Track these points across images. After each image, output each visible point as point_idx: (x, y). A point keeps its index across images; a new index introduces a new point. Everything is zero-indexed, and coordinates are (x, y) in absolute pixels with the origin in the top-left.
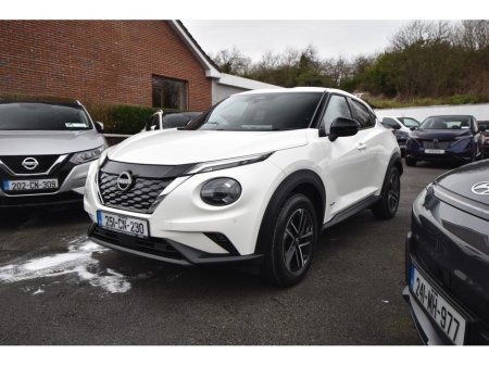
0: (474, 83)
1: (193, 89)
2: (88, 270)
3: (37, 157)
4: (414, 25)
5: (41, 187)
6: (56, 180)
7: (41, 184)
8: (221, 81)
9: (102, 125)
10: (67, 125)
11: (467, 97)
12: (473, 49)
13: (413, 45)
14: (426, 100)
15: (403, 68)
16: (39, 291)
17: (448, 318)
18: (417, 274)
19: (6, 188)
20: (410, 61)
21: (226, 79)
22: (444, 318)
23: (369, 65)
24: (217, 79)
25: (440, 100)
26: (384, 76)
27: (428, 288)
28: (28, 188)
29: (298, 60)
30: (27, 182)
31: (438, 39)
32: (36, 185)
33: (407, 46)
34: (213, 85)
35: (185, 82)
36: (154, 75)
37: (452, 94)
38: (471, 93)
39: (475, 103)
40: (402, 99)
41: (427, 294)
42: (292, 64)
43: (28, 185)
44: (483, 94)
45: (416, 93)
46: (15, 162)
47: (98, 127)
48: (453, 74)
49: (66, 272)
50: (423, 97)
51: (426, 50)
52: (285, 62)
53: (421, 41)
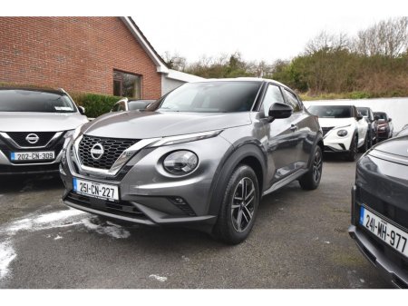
0: (368, 82)
1: (146, 82)
2: (92, 222)
3: (38, 133)
4: (321, 36)
5: (41, 158)
6: (53, 153)
7: (41, 155)
8: (169, 76)
9: (83, 109)
10: (57, 108)
11: (362, 93)
12: (366, 55)
13: (320, 51)
14: (331, 95)
15: (312, 69)
16: (58, 237)
17: (397, 238)
18: (366, 212)
19: (12, 158)
20: (318, 64)
21: (173, 74)
22: (393, 239)
23: (285, 66)
24: (165, 74)
25: (342, 95)
26: (298, 75)
27: (378, 220)
28: (30, 158)
29: (228, 60)
30: (30, 154)
31: (340, 47)
32: (37, 156)
33: (315, 52)
34: (163, 79)
35: (140, 76)
36: (115, 70)
37: (351, 90)
38: (366, 90)
39: (369, 98)
40: (312, 94)
41: (377, 224)
42: (223, 63)
43: (30, 156)
44: (375, 91)
45: (323, 89)
46: (20, 137)
47: (81, 110)
48: (351, 75)
49: (74, 224)
50: (329, 92)
51: (330, 56)
52: (218, 62)
53: (326, 48)
